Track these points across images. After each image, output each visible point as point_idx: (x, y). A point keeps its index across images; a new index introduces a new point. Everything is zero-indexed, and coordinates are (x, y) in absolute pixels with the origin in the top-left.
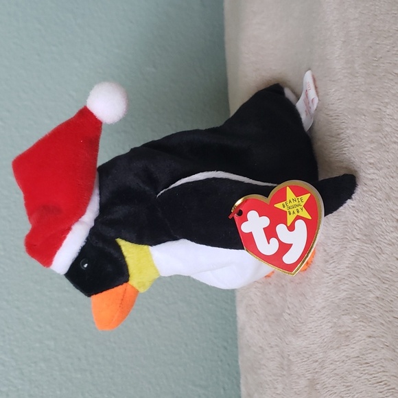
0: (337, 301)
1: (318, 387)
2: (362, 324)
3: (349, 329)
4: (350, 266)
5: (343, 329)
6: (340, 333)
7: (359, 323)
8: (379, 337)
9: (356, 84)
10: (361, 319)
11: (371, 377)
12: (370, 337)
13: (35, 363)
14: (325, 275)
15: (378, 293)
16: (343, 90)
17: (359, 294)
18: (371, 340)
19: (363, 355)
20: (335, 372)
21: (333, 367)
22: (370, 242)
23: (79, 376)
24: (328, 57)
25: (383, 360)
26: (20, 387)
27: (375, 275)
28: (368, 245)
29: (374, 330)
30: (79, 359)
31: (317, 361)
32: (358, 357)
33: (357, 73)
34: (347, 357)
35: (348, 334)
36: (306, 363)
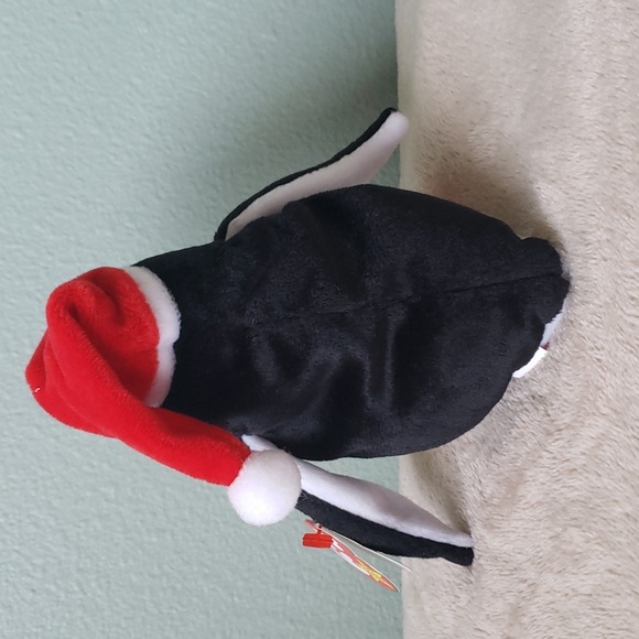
0: (562, 501)
1: (525, 620)
2: (601, 549)
3: (579, 550)
4: (587, 452)
5: (570, 548)
6: (564, 553)
7: (596, 547)
8: (624, 576)
9: (618, 156)
10: (599, 541)
11: (608, 632)
12: (611, 571)
13: (86, 521)
14: (545, 453)
15: (629, 509)
16: (596, 160)
17: (598, 501)
18: (612, 576)
19: (598, 595)
20: (552, 606)
21: (550, 598)
22: (621, 424)
23: (154, 539)
24: (571, 94)
25: (628, 613)
26: (63, 558)
27: (626, 479)
28: (619, 429)
29: (619, 563)
30: (154, 514)
31: (525, 581)
32: (590, 595)
33: (620, 138)
34: (573, 590)
35: (577, 557)
36: (507, 578)
